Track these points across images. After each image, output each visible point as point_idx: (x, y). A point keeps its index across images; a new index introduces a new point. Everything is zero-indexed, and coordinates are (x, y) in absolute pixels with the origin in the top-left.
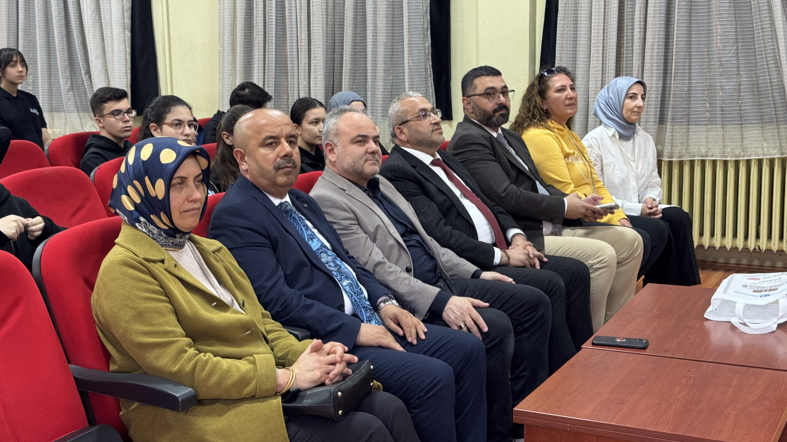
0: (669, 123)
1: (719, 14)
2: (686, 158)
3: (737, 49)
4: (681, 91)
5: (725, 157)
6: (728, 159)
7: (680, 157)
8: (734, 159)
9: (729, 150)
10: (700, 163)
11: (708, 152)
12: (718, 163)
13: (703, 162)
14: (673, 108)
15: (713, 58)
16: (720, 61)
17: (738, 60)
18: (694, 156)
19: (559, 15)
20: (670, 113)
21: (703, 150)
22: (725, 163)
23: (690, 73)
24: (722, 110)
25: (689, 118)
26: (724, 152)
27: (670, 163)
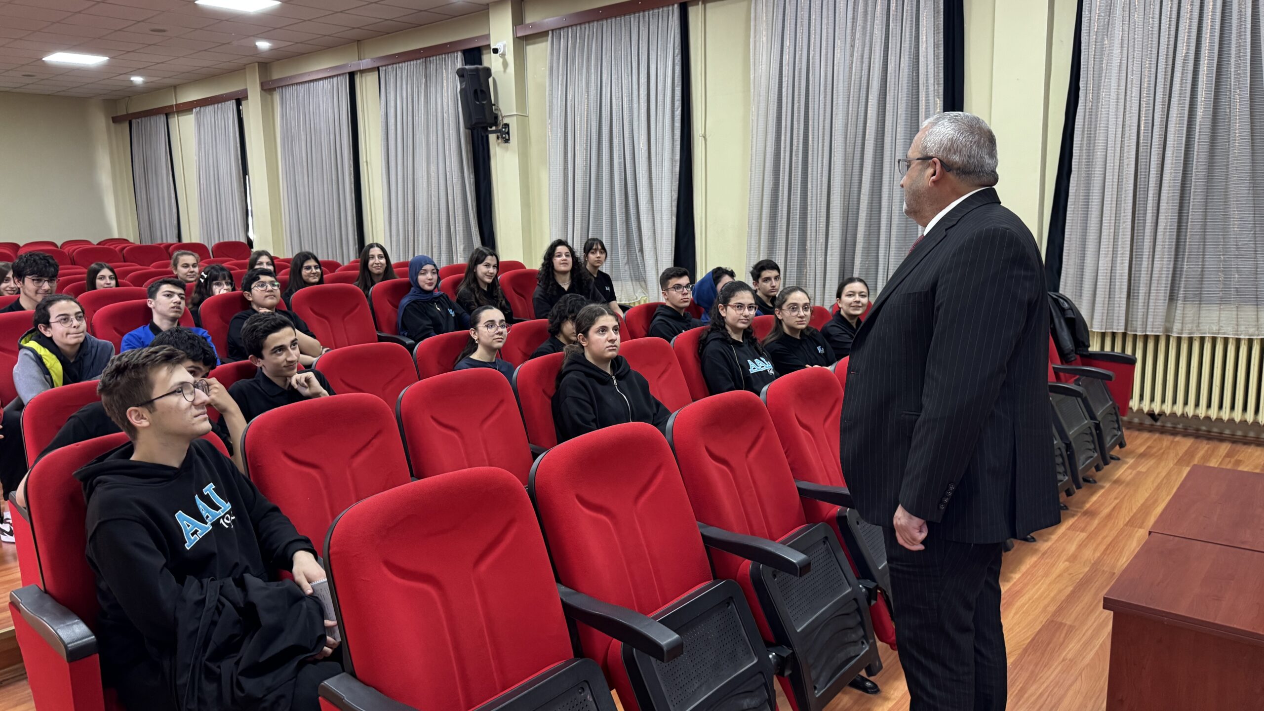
0: (1180, 302)
1: (1237, 201)
2: (1196, 335)
3: (1255, 234)
4: (1193, 271)
5: (1238, 335)
6: (1241, 337)
7: (1190, 333)
8: (1247, 337)
9: (1242, 328)
10: (1210, 340)
11: (1219, 330)
12: (1231, 341)
13: (1214, 340)
14: (1185, 287)
15: (1228, 242)
16: (1236, 245)
17: (1255, 244)
18: (1205, 333)
19: (1069, 200)
20: (1181, 292)
21: (1215, 328)
22: (1238, 341)
23: (1204, 255)
24: (1237, 291)
25: (1201, 298)
26: (1237, 331)
27: (1179, 339)
